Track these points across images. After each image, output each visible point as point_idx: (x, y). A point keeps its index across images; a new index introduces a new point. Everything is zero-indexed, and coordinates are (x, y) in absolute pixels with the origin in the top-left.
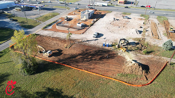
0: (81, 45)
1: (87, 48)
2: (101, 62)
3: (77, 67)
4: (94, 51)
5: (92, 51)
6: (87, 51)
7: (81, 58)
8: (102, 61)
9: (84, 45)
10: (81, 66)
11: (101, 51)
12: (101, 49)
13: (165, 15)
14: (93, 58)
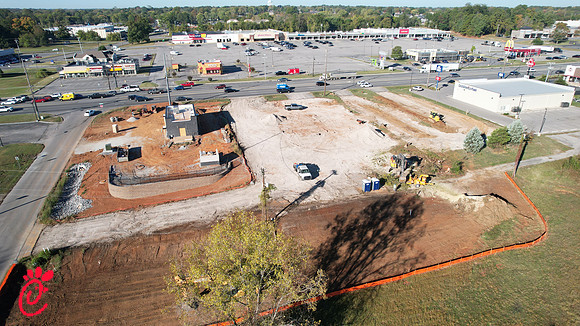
0: (304, 213)
1: (335, 214)
2: (413, 232)
3: (381, 276)
4: (361, 213)
5: (355, 217)
6: (342, 222)
7: (352, 248)
8: (412, 228)
9: (315, 211)
10: (384, 267)
11: (378, 208)
12: (372, 202)
14: (382, 233)
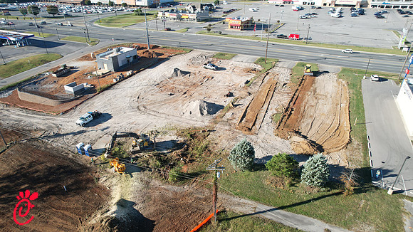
13: (321, 58)
